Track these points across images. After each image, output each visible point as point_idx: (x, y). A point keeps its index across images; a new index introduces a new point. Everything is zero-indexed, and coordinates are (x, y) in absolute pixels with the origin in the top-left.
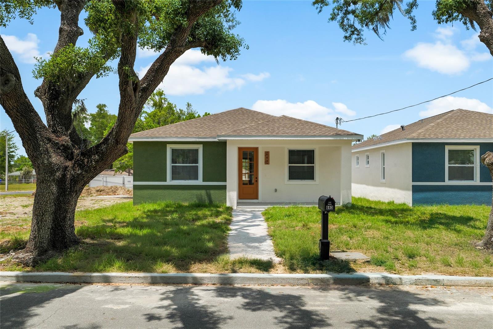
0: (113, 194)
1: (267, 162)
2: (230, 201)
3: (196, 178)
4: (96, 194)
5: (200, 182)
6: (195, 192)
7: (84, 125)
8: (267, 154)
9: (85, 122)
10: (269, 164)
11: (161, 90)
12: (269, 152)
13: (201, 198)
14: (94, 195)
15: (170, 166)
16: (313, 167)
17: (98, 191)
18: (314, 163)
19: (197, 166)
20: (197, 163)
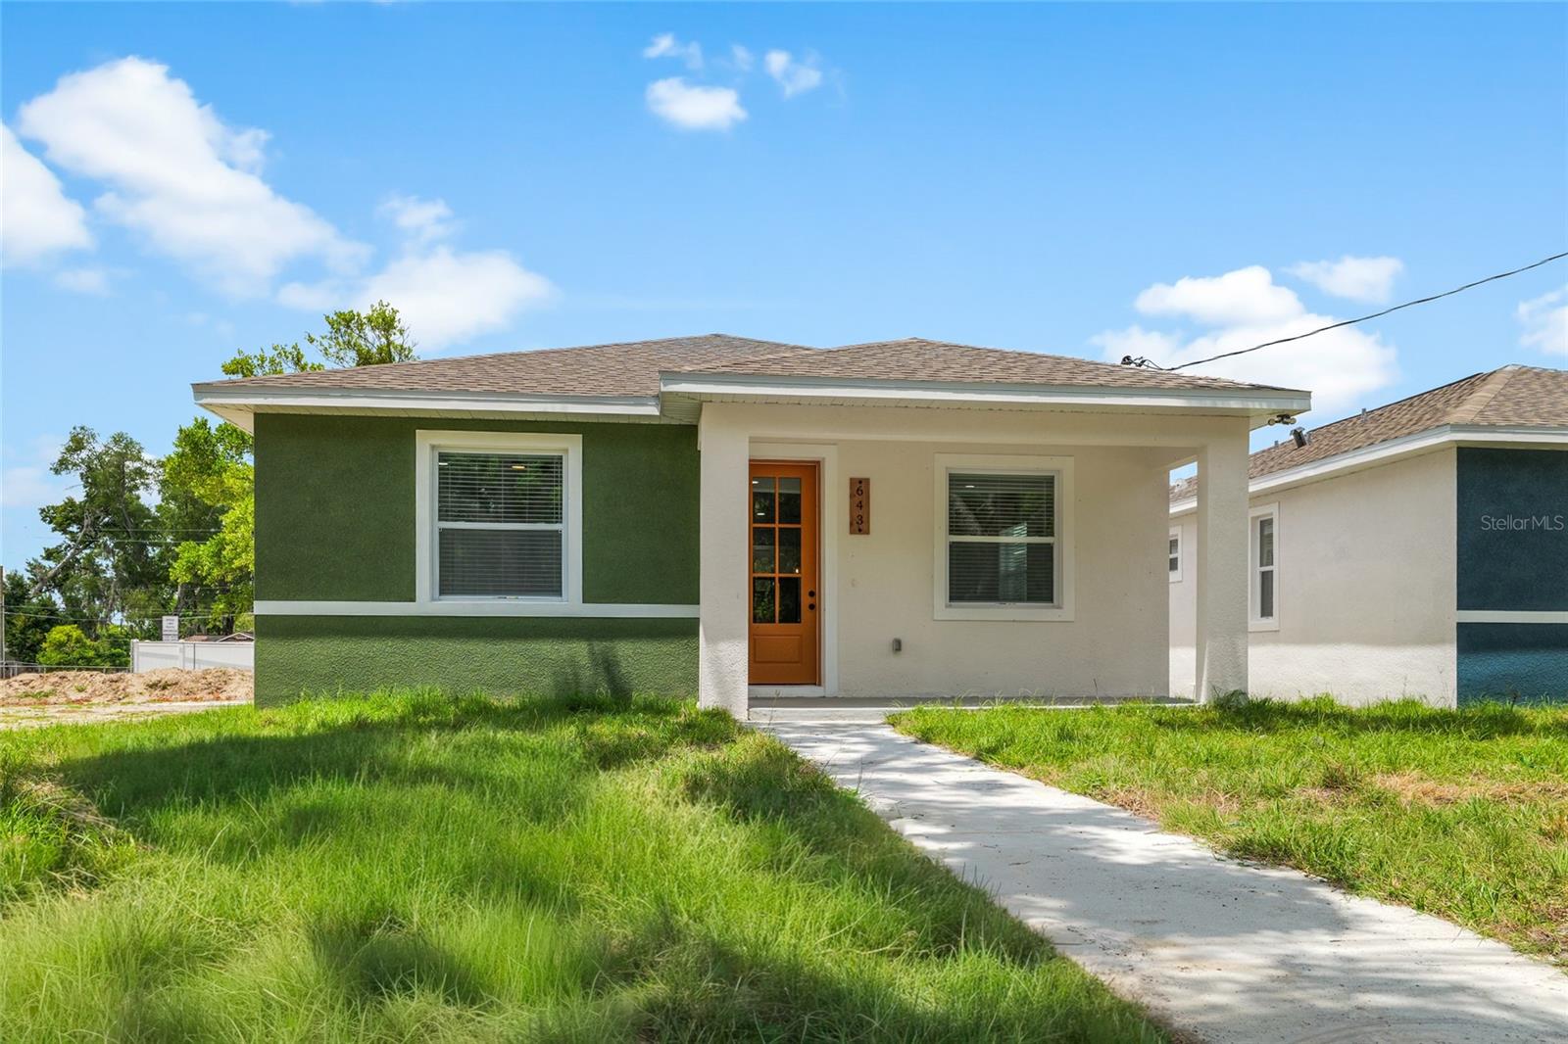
0: (211, 696)
1: (859, 524)
2: (721, 683)
3: (554, 588)
4: (146, 697)
5: (570, 602)
6: (548, 649)
7: (138, 498)
8: (860, 490)
9: (142, 487)
10: (867, 532)
11: (389, 308)
12: (867, 481)
13: (576, 675)
14: (138, 699)
15: (432, 532)
16: (1049, 547)
17: (153, 686)
18: (1052, 534)
19: (557, 535)
20: (559, 520)
